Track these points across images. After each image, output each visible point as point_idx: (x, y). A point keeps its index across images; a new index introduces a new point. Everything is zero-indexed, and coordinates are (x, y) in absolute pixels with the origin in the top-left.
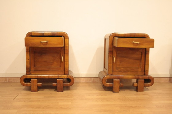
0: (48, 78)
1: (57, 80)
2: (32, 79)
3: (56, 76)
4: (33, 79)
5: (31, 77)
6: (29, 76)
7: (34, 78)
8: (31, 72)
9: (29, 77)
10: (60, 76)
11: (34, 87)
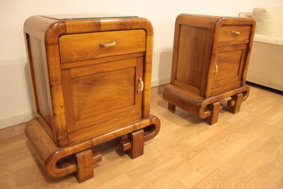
0: (114, 138)
1: (133, 134)
2: (78, 156)
3: (130, 129)
4: (82, 154)
5: (75, 149)
6: (69, 150)
7: (83, 149)
8: (69, 136)
9: (70, 153)
10: (137, 124)
11: (87, 169)
